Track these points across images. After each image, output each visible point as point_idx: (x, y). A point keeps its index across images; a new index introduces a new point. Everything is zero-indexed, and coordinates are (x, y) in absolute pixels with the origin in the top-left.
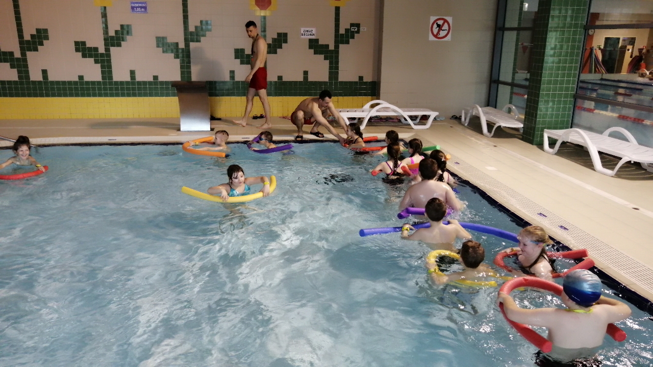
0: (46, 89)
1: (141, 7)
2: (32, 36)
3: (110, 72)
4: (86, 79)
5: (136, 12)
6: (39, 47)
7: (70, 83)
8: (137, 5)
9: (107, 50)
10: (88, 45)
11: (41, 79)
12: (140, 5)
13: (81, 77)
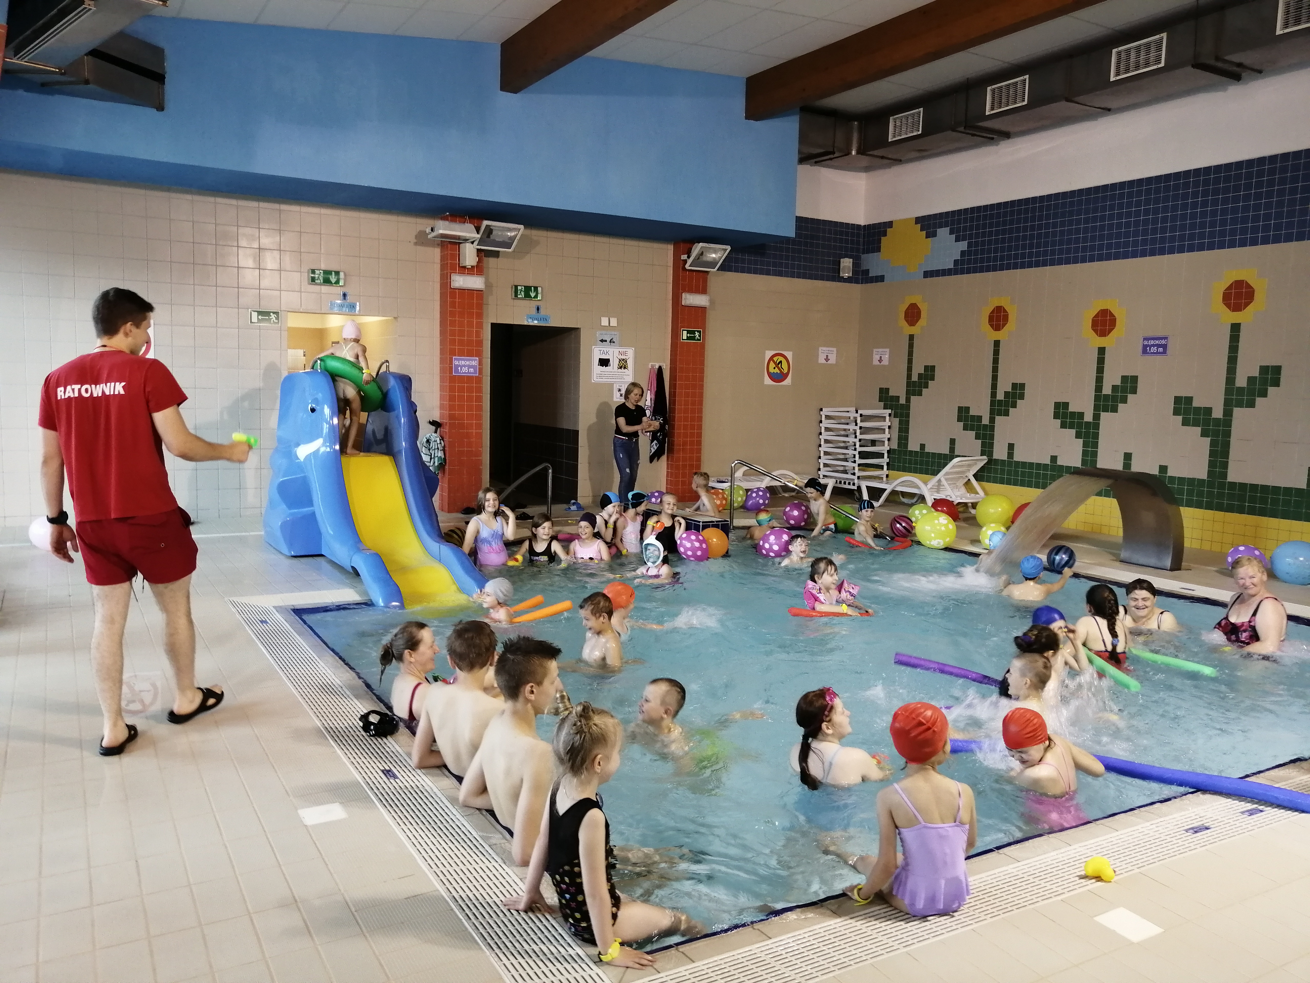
0: (1009, 473)
1: (1159, 346)
2: (1007, 394)
3: (1095, 454)
4: (1060, 462)
5: (1148, 353)
6: (1011, 410)
7: (1039, 465)
8: (1152, 342)
9: (1097, 417)
10: (1071, 409)
11: (1004, 457)
12: (1157, 342)
13: (1054, 459)
